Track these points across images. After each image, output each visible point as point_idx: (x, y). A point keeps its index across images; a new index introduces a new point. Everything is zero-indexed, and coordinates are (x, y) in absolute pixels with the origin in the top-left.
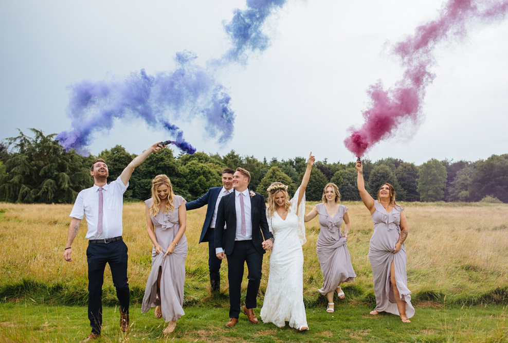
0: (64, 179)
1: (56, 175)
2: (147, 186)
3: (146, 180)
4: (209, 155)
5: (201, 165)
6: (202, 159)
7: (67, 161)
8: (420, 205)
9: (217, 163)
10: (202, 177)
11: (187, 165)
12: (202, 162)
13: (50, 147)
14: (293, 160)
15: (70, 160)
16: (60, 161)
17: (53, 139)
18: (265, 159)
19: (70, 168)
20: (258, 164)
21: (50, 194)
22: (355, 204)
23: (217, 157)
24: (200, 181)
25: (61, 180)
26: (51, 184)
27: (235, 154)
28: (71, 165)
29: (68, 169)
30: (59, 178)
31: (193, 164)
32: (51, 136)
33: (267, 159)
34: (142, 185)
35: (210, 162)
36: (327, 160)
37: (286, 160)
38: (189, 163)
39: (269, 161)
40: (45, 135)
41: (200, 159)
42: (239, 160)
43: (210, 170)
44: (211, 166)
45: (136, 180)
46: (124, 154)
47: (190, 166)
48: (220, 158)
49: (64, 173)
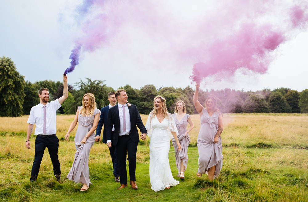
0: (102, 103)
1: (98, 101)
2: (143, 106)
3: (142, 102)
4: (176, 89)
5: (171, 94)
6: (172, 91)
7: (103, 93)
9: (180, 93)
10: (171, 100)
11: (163, 94)
12: (171, 93)
13: (95, 87)
14: (224, 90)
15: (104, 93)
16: (100, 94)
17: (96, 83)
18: (207, 89)
19: (104, 97)
20: (203, 92)
22: (257, 115)
23: (180, 89)
24: (170, 102)
25: (100, 103)
27: (190, 87)
28: (105, 96)
29: (103, 97)
30: (99, 102)
31: (167, 93)
32: (95, 81)
33: (208, 90)
34: (140, 105)
35: (176, 92)
36: (243, 90)
37: (220, 90)
38: (165, 93)
39: (209, 91)
40: (92, 81)
41: (170, 91)
42: (192, 91)
43: (176, 96)
44: (176, 95)
45: (137, 102)
46: (130, 89)
47: (165, 95)
48: (182, 90)
49: (102, 100)
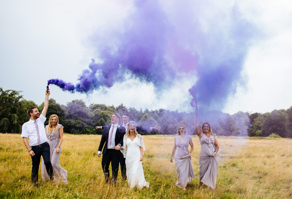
0: (14, 118)
1: (10, 115)
2: (68, 123)
3: (68, 120)
4: (108, 106)
5: (102, 111)
6: (103, 108)
7: (17, 107)
8: (234, 138)
9: (112, 111)
10: (102, 119)
11: (94, 111)
12: (103, 110)
13: (7, 98)
14: (158, 110)
15: (19, 106)
16: (13, 107)
17: (9, 93)
19: (19, 111)
20: (137, 112)
21: (5, 127)
22: (195, 137)
23: (113, 107)
24: (101, 121)
25: (13, 118)
26: (6, 120)
27: (123, 106)
28: (20, 109)
29: (17, 111)
30: (12, 117)
31: (97, 111)
32: (8, 91)
33: (142, 109)
34: (65, 123)
35: (108, 110)
36: (178, 111)
37: (154, 110)
38: (95, 110)
39: (143, 111)
40: (4, 90)
41: (102, 109)
42: (125, 110)
43: (108, 114)
44: (108, 113)
45: (62, 120)
46: (55, 104)
47: (95, 112)
48: (114, 108)
49: (15, 114)
